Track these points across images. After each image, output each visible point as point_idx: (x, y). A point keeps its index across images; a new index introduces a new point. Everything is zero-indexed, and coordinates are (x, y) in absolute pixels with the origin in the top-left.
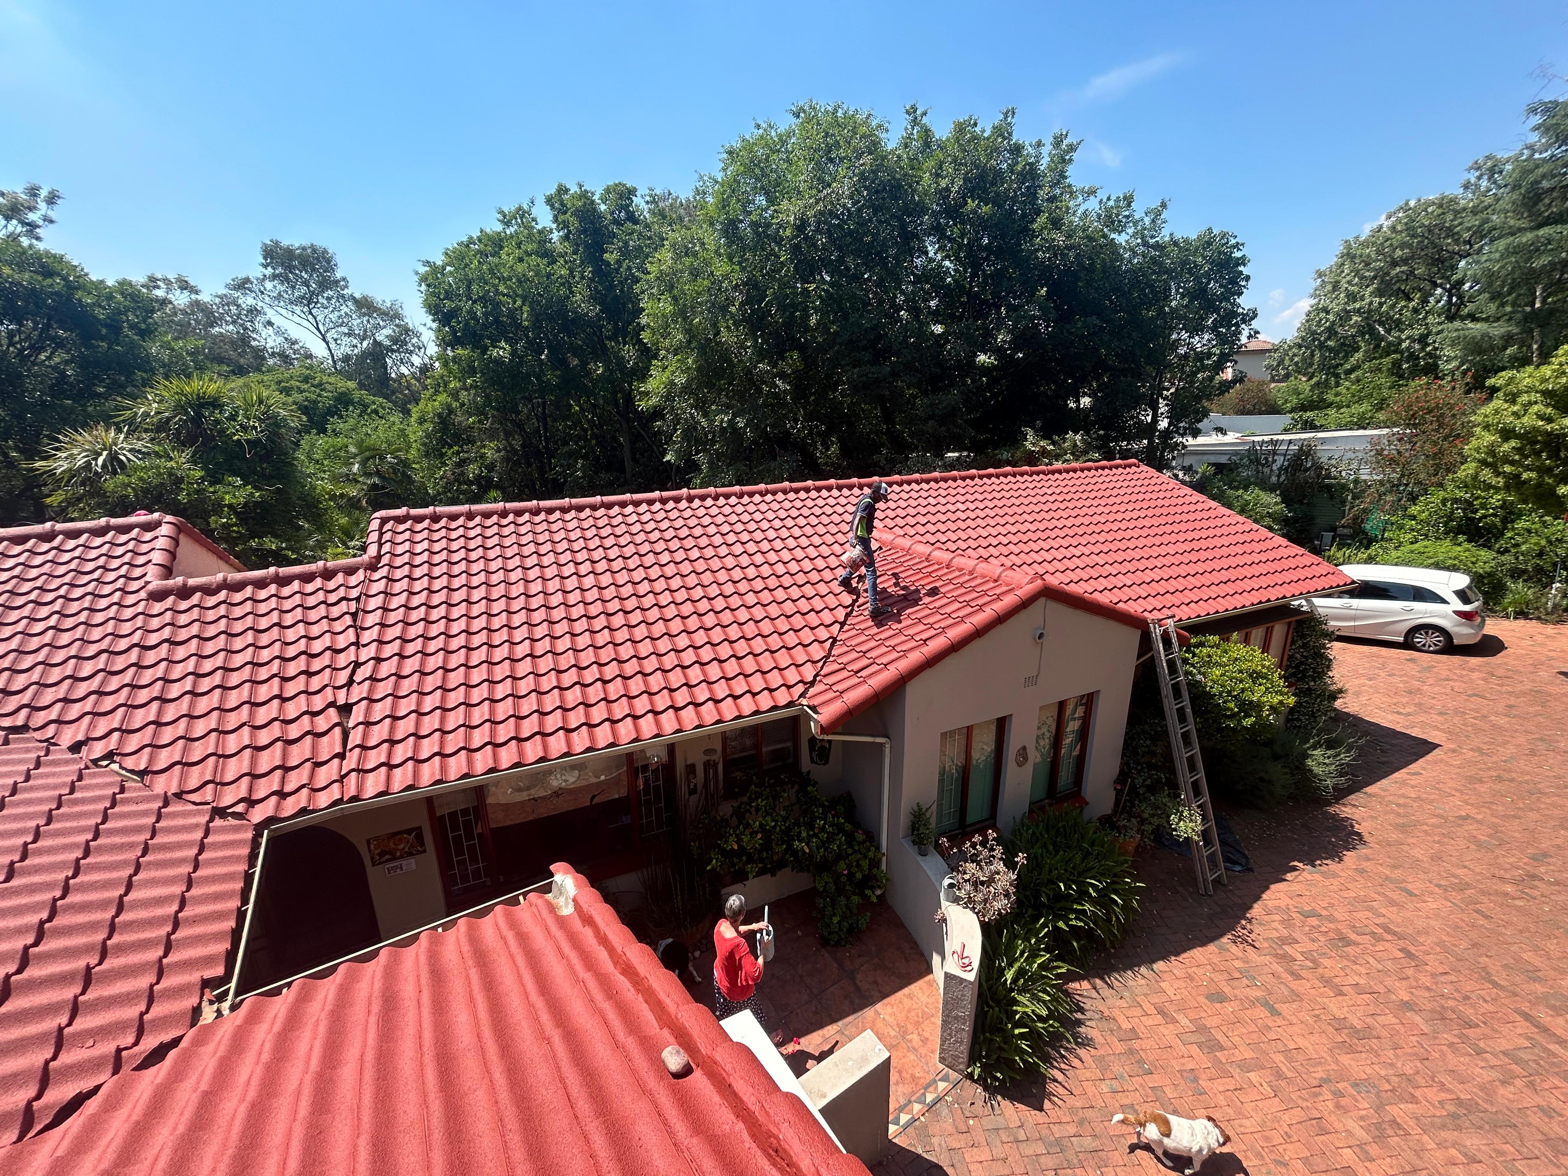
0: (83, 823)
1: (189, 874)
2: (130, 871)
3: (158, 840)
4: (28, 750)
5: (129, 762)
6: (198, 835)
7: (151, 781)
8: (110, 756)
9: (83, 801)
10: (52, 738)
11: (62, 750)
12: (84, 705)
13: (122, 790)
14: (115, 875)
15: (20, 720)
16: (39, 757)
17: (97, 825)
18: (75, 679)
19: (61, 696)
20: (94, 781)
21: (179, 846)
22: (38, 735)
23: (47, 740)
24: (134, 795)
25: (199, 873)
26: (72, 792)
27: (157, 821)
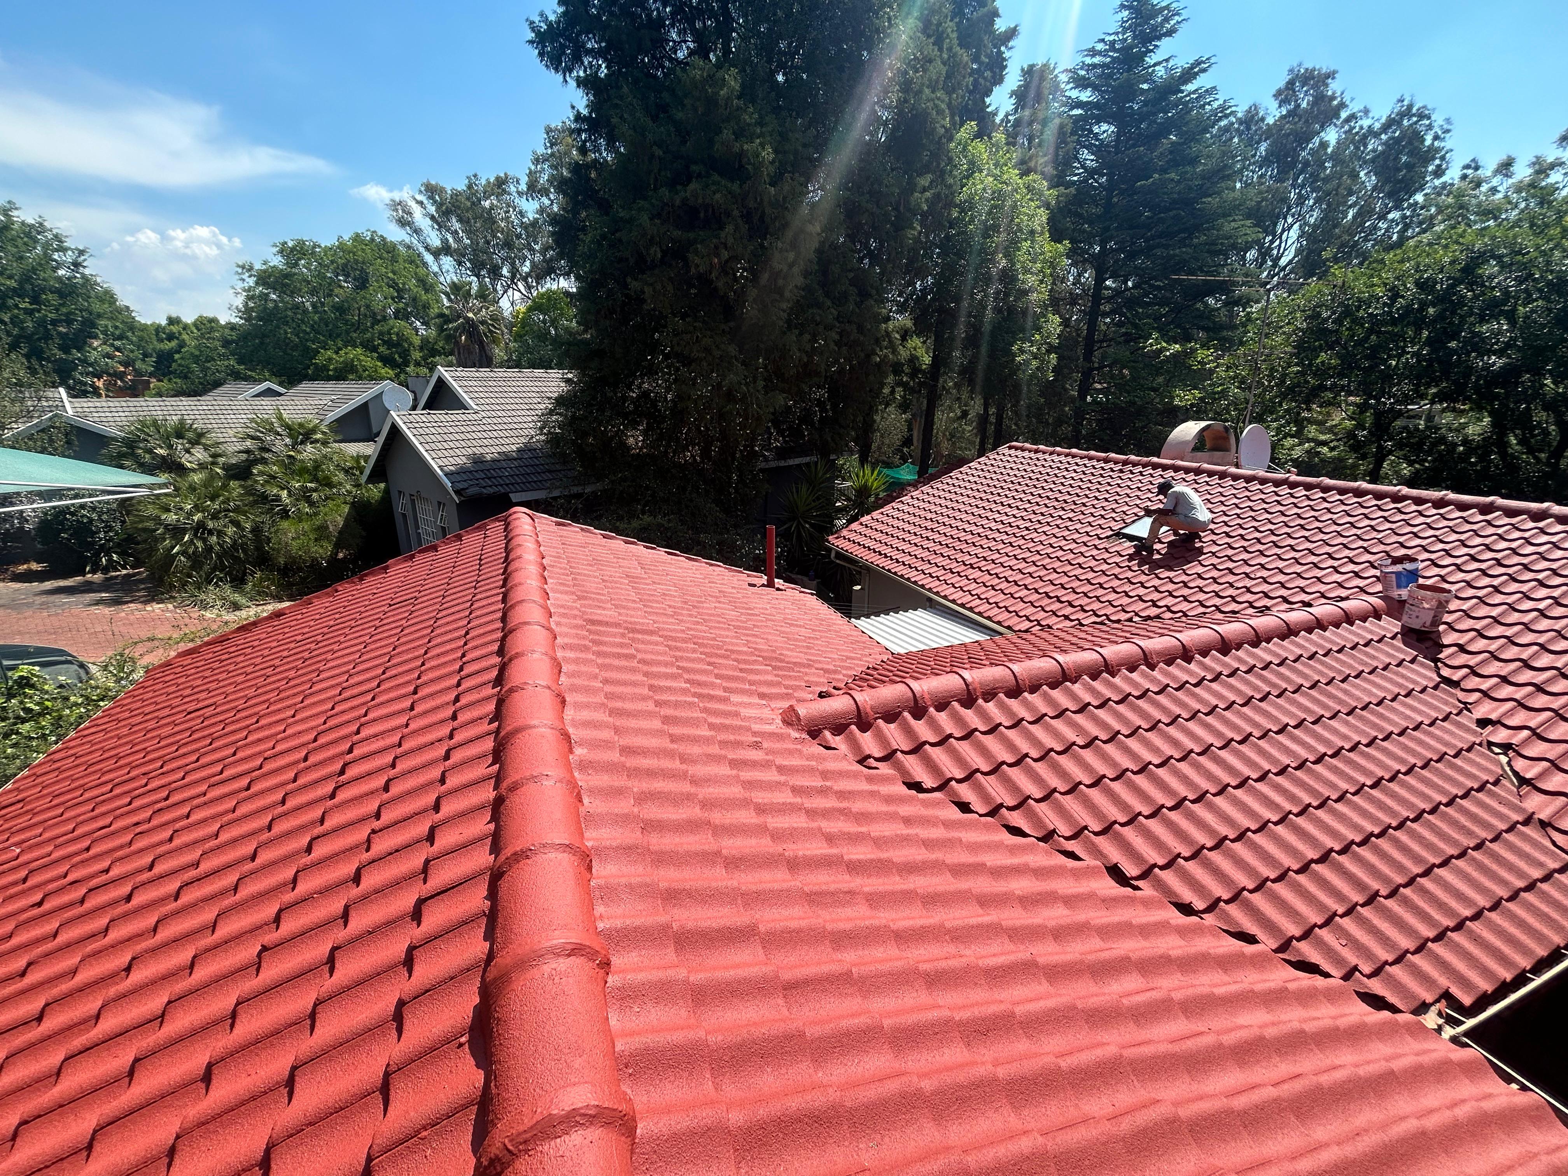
0: (1447, 786)
1: (1501, 898)
2: (1455, 852)
3: (1495, 846)
4: (1446, 703)
5: (1520, 764)
6: (1537, 874)
7: (1527, 793)
8: (1506, 747)
9: (1459, 770)
10: (1471, 704)
11: (1471, 718)
12: (1516, 692)
13: (1496, 783)
14: (1442, 845)
15: (1456, 676)
16: (1451, 713)
17: (1456, 796)
18: (1526, 665)
19: (1503, 673)
20: (1478, 760)
21: (1511, 868)
22: (1461, 695)
23: (1465, 703)
24: (1503, 794)
25: (1510, 905)
26: (1456, 756)
27: (1507, 831)
